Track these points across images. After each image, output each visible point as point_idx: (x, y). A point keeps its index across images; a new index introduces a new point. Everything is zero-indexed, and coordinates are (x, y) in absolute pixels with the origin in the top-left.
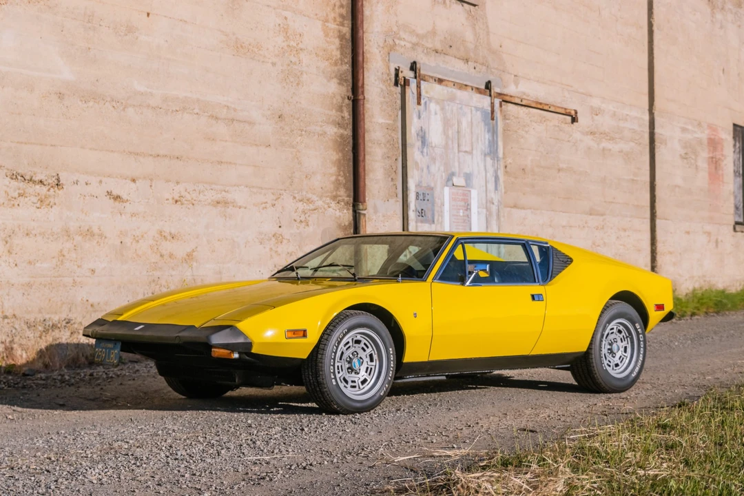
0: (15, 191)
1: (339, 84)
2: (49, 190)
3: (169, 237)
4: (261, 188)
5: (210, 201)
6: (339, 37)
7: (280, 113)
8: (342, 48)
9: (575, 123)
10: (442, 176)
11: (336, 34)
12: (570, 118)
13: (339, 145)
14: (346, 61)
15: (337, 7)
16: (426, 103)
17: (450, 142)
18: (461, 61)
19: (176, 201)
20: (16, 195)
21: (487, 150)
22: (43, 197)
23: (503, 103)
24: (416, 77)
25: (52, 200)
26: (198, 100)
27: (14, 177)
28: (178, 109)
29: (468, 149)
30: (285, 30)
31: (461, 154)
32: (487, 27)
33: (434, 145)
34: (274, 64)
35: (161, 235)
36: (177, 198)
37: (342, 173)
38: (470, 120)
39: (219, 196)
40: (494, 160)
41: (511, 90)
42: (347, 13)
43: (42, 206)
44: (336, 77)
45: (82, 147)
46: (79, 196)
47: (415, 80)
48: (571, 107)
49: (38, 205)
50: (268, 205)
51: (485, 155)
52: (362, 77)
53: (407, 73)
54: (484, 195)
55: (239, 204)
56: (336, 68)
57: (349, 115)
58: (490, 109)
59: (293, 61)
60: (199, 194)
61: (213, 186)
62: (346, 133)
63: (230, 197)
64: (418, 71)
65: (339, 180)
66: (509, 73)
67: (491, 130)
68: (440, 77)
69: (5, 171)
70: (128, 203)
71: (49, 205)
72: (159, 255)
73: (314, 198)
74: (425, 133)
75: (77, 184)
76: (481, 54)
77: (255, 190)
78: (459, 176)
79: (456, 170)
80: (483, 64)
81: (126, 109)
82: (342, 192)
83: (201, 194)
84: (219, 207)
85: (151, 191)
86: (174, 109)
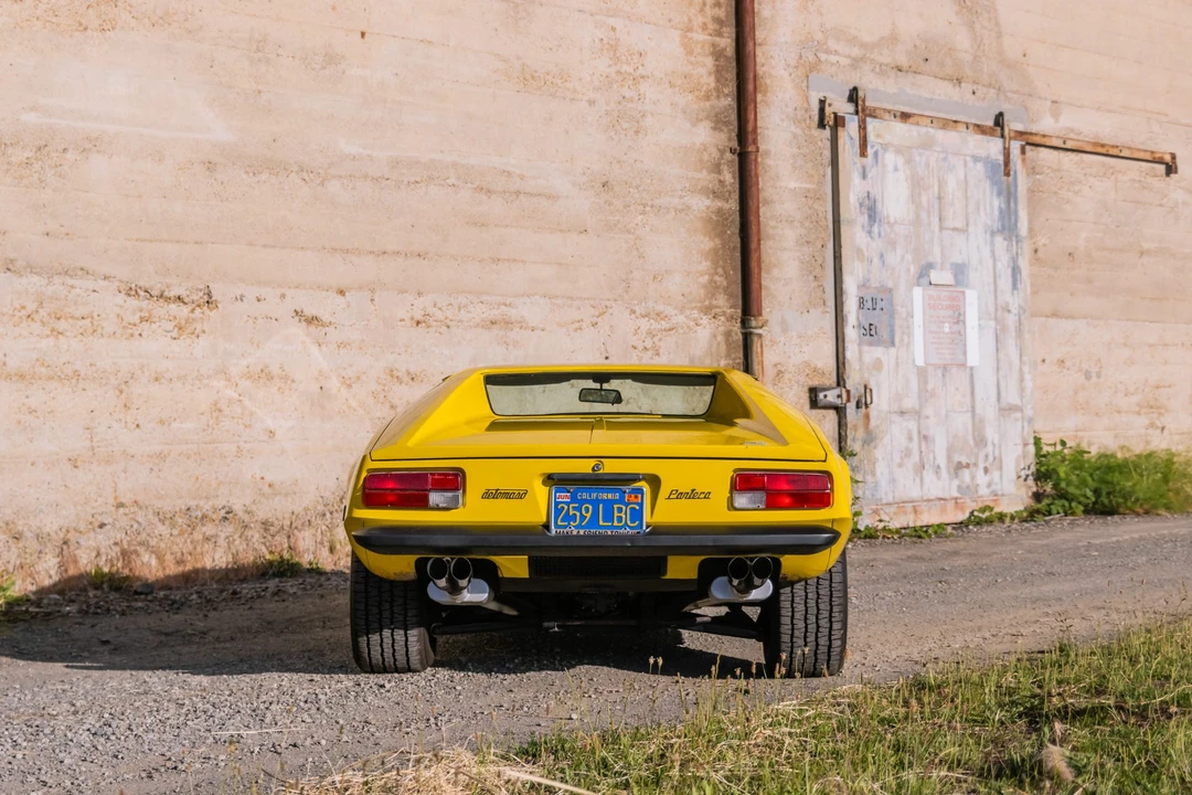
0: (134, 313)
1: (714, 129)
2: (193, 311)
3: (406, 379)
4: (572, 298)
5: (478, 320)
6: (713, 54)
7: (604, 179)
8: (718, 72)
9: (1172, 175)
10: (909, 270)
11: (708, 49)
12: (1162, 168)
13: (716, 224)
14: (726, 91)
15: (708, 7)
16: (876, 153)
17: (924, 215)
18: (946, 83)
19: (418, 323)
20: (136, 319)
21: (997, 225)
22: (183, 323)
23: (1028, 148)
24: (857, 113)
25: (199, 327)
26: (455, 165)
27: (132, 292)
28: (418, 179)
29: (959, 224)
30: (612, 48)
31: (944, 232)
32: (997, 24)
33: (892, 220)
34: (592, 103)
35: (392, 376)
36: (418, 317)
37: (720, 270)
38: (962, 177)
39: (496, 312)
40: (1011, 240)
41: (1046, 125)
42: (727, 16)
43: (180, 335)
44: (707, 118)
45: (250, 244)
46: (246, 318)
47: (856, 117)
48: (1164, 148)
49: (175, 334)
50: (584, 326)
51: (993, 234)
52: (753, 116)
53: (842, 106)
54: (992, 298)
55: (530, 325)
56: (708, 104)
57: (734, 178)
58: (1001, 158)
59: (627, 96)
60: (459, 310)
61: (484, 298)
62: (727, 206)
63: (513, 313)
64: (860, 102)
65: (715, 282)
66: (1040, 98)
67: (1005, 193)
68: (906, 110)
69: (117, 284)
70: (332, 328)
71: (193, 333)
72: (388, 405)
73: (670, 311)
74: (875, 202)
75: (242, 300)
76: (985, 70)
77: (559, 301)
78: (942, 269)
79: (936, 256)
80: (990, 85)
81: (326, 183)
82: (721, 301)
83: (462, 311)
84: (495, 329)
85: (373, 308)
86: (412, 179)
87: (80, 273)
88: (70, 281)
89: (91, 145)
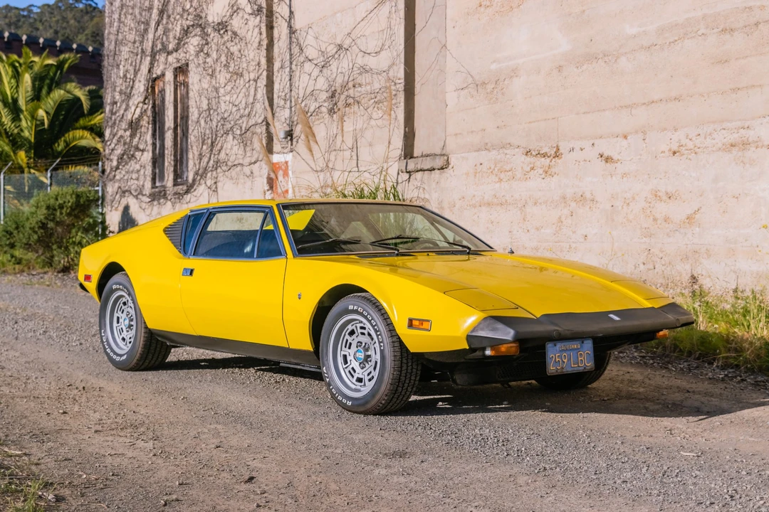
0: (528, 166)
3: (664, 198)
5: (720, 145)
19: (674, 153)
20: (528, 169)
25: (553, 170)
26: (704, 17)
27: (528, 153)
28: (676, 38)
35: (656, 196)
36: (675, 148)
39: (736, 135)
43: (546, 176)
45: (578, 114)
46: (574, 162)
49: (543, 176)
60: (705, 138)
63: (751, 135)
70: (619, 163)
71: (551, 175)
72: (652, 218)
75: (573, 151)
81: (618, 61)
83: (708, 139)
84: (735, 150)
85: (645, 145)
86: (672, 40)
87: (508, 146)
88: (506, 151)
89: (514, 72)
